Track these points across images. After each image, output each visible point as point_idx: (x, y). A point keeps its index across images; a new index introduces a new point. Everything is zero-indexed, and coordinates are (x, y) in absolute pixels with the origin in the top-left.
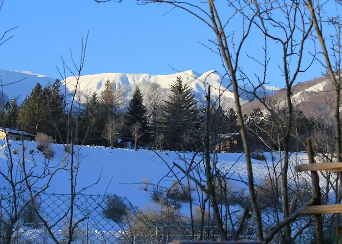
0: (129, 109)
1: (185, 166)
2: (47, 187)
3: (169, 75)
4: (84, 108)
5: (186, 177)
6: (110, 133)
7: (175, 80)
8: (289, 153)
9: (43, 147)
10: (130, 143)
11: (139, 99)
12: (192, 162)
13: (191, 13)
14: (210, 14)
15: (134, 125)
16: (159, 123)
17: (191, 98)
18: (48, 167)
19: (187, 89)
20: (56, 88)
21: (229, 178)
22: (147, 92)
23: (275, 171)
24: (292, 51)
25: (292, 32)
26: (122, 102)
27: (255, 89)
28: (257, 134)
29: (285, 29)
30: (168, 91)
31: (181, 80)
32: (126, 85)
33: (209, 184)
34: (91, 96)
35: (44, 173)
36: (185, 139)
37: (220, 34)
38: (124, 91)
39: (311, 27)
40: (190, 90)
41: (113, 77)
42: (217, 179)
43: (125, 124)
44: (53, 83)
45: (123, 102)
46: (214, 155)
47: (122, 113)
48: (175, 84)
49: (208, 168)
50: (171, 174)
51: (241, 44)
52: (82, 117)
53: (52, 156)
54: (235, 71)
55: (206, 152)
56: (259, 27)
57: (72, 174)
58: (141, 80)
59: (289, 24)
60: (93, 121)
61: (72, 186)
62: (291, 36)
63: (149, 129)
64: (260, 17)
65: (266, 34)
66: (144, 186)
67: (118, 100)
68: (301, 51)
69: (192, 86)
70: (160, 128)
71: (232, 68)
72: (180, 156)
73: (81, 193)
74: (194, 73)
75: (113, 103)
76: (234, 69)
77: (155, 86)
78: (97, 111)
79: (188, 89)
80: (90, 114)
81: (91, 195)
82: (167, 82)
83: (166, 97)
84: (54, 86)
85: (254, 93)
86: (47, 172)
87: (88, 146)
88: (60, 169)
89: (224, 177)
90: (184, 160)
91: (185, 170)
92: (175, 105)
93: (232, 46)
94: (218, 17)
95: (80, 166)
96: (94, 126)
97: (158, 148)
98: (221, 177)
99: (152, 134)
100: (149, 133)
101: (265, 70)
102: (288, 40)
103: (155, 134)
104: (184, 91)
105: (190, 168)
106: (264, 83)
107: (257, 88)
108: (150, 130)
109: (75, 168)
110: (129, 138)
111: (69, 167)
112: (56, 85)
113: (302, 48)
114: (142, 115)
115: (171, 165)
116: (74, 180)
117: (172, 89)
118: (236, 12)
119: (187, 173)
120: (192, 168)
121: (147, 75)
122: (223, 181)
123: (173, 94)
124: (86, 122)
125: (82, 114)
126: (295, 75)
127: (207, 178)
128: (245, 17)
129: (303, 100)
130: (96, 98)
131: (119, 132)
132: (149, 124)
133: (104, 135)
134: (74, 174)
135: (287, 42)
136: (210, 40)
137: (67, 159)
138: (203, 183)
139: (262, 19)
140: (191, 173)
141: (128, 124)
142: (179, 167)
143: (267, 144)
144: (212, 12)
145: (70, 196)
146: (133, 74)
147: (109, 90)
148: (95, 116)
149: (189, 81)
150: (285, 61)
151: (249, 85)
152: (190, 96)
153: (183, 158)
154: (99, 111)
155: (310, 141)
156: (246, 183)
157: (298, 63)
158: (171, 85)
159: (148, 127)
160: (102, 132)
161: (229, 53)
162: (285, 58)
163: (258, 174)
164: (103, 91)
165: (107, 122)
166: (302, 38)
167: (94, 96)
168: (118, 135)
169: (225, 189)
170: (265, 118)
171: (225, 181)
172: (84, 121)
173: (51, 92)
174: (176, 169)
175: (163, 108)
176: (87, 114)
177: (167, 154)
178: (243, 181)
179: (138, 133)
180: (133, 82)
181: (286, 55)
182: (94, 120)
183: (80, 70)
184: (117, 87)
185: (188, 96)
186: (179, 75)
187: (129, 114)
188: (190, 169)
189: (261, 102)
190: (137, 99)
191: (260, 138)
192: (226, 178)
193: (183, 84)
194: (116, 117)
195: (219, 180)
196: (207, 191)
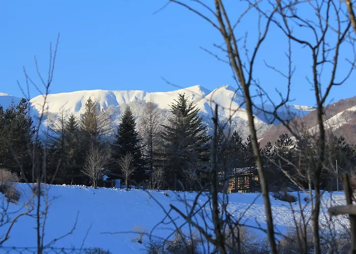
0: (117, 136)
1: (185, 209)
2: (6, 239)
3: (169, 92)
4: (58, 136)
5: (187, 224)
6: (93, 168)
7: (177, 98)
8: (321, 191)
9: (4, 187)
10: (119, 181)
11: (130, 123)
12: (195, 203)
13: (190, 9)
14: (216, 11)
15: (123, 157)
16: (156, 154)
17: (198, 122)
18: (7, 212)
19: (193, 110)
20: (22, 110)
21: (243, 225)
22: (141, 114)
23: (302, 215)
24: (324, 58)
25: (324, 33)
26: (108, 128)
27: (276, 108)
28: (280, 167)
29: (314, 29)
30: (167, 113)
31: (185, 98)
32: (113, 105)
33: (218, 233)
34: (67, 120)
35: (2, 220)
36: (191, 176)
37: (229, 37)
38: (111, 113)
39: (349, 26)
40: (197, 111)
41: (96, 95)
42: (227, 226)
43: (113, 156)
44: (17, 103)
45: (110, 128)
46: (224, 195)
47: (108, 142)
48: (177, 104)
49: (216, 212)
50: (168, 220)
51: (256, 50)
52: (55, 147)
53: (17, 199)
54: (249, 84)
55: (213, 190)
56: (281, 27)
57: (38, 221)
58: (132, 99)
59: (320, 23)
60: (70, 153)
61: (39, 237)
62: (323, 39)
63: (144, 162)
64: (281, 14)
65: (290, 37)
66: (138, 237)
67: (102, 125)
68: (336, 58)
69: (200, 106)
70: (158, 161)
71: (244, 80)
72: (179, 196)
73: (51, 246)
74: (202, 89)
75: (96, 129)
76: (247, 82)
77: (151, 107)
78: (75, 140)
79: (195, 109)
80: (67, 144)
81: (63, 249)
82: (166, 101)
83: (165, 120)
84: (19, 107)
85: (275, 114)
86: (5, 219)
87: (64, 185)
88: (22, 215)
89: (237, 224)
90: (185, 201)
91: (186, 214)
92: (177, 131)
93: (245, 52)
94: (225, 14)
95: (49, 210)
96: (72, 159)
97: (156, 187)
98: (233, 223)
99: (148, 169)
100: (144, 168)
101: (289, 83)
102: (319, 44)
103: (152, 169)
104: (189, 113)
105: (192, 212)
106: (287, 101)
107: (278, 107)
108: (145, 164)
109: (43, 213)
110: (118, 175)
111: (34, 212)
112: (21, 106)
113: (337, 54)
114: (134, 145)
115: (168, 208)
116: (41, 229)
117: (173, 110)
118: (250, 8)
119: (188, 218)
120: (194, 211)
121: (141, 92)
122: (236, 228)
123: (174, 117)
124: (61, 155)
125: (55, 144)
126: (328, 90)
127: (215, 225)
128: (261, 14)
129: (345, 123)
130: (74, 123)
131: (104, 166)
132: (144, 155)
133: (85, 171)
134: (41, 221)
135: (317, 47)
136: (215, 45)
137: (32, 202)
138: (210, 232)
139: (284, 16)
140: (193, 219)
141: (116, 157)
142: (177, 210)
143: (293, 180)
144: (218, 8)
145: (37, 250)
146: (123, 91)
147: (92, 112)
148: (73, 145)
149: (194, 99)
150: (315, 71)
151: (269, 103)
152: (196, 119)
153: (183, 198)
154: (78, 139)
155: (347, 175)
156: (265, 231)
157: (331, 74)
158: (171, 104)
159: (143, 160)
160: (82, 167)
161: (240, 62)
162: (314, 67)
163: (286, 221)
164: (83, 113)
165: (89, 153)
166: (336, 41)
167: (72, 119)
168: (104, 170)
169: (238, 239)
170: (294, 147)
171: (238, 228)
172: (59, 153)
173: (15, 115)
174: (174, 214)
175: (161, 135)
176: (63, 144)
177: (167, 195)
178: (261, 229)
179: (130, 168)
180: (123, 102)
181: (316, 64)
182: (72, 151)
183: (48, 86)
184: (102, 107)
185: (194, 119)
186: (181, 91)
187: (117, 143)
188: (192, 214)
189: (284, 124)
190: (128, 122)
191: (284, 172)
192: (240, 225)
193: (188, 104)
194: (101, 147)
195: (231, 227)
196: (215, 243)
